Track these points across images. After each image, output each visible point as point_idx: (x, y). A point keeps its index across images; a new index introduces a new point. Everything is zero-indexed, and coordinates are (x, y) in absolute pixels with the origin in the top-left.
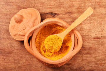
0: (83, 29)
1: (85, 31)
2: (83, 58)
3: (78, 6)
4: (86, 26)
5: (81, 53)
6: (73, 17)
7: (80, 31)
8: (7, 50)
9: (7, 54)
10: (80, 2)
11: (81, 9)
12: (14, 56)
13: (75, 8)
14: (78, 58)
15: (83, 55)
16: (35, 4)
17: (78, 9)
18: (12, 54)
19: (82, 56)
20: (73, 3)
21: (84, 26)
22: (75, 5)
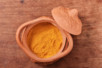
0: (97, 32)
1: (100, 34)
2: (100, 61)
3: (91, 10)
4: (100, 30)
5: (98, 56)
6: (87, 22)
7: (95, 34)
8: (24, 59)
9: (24, 63)
10: (93, 6)
11: (95, 13)
12: (32, 65)
13: (88, 12)
14: (96, 62)
15: (100, 58)
16: (48, 11)
17: (91, 13)
18: (30, 63)
19: (98, 60)
20: (86, 7)
21: (98, 29)
22: (88, 9)
